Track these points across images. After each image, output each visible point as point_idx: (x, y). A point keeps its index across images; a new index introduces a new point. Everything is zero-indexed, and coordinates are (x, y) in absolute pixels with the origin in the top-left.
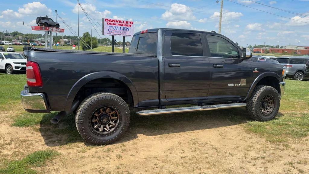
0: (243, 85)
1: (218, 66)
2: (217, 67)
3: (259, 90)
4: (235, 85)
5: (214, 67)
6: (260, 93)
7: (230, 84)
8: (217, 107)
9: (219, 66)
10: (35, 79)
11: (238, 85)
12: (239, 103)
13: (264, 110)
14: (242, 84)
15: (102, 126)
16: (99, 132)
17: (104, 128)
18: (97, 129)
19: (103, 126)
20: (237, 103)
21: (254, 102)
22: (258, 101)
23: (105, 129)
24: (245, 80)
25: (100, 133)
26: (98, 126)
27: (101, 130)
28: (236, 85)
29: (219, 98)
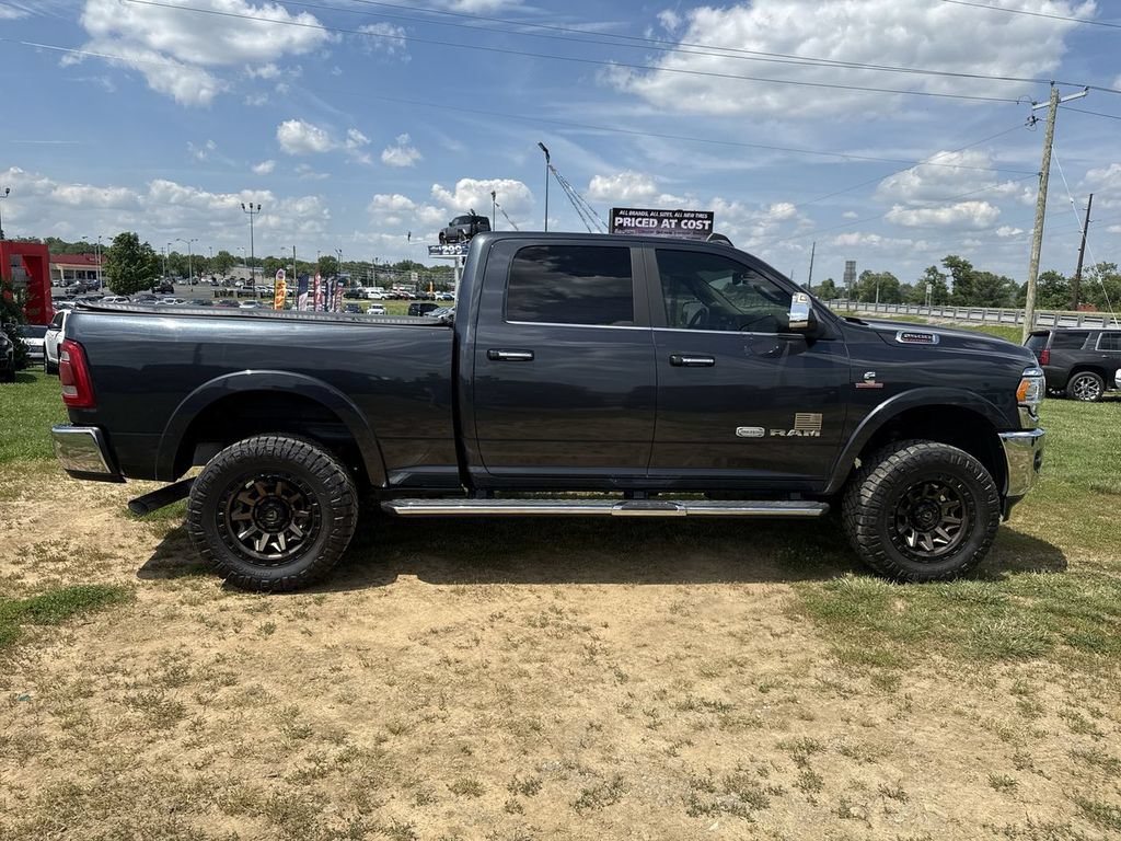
0: (806, 434)
1: (685, 360)
2: (682, 364)
3: (891, 459)
4: (767, 432)
5: (673, 364)
6: (890, 469)
7: (745, 429)
8: (682, 509)
9: (689, 360)
10: (74, 388)
11: (782, 433)
12: (803, 504)
13: (920, 538)
14: (802, 432)
15: (266, 537)
16: (252, 553)
17: (271, 540)
18: (249, 543)
19: (268, 536)
20: (790, 500)
21: (865, 500)
22: (878, 498)
23: (274, 545)
24: (815, 418)
25: (257, 555)
26: (253, 535)
27: (259, 545)
28: (773, 434)
29: (711, 478)
